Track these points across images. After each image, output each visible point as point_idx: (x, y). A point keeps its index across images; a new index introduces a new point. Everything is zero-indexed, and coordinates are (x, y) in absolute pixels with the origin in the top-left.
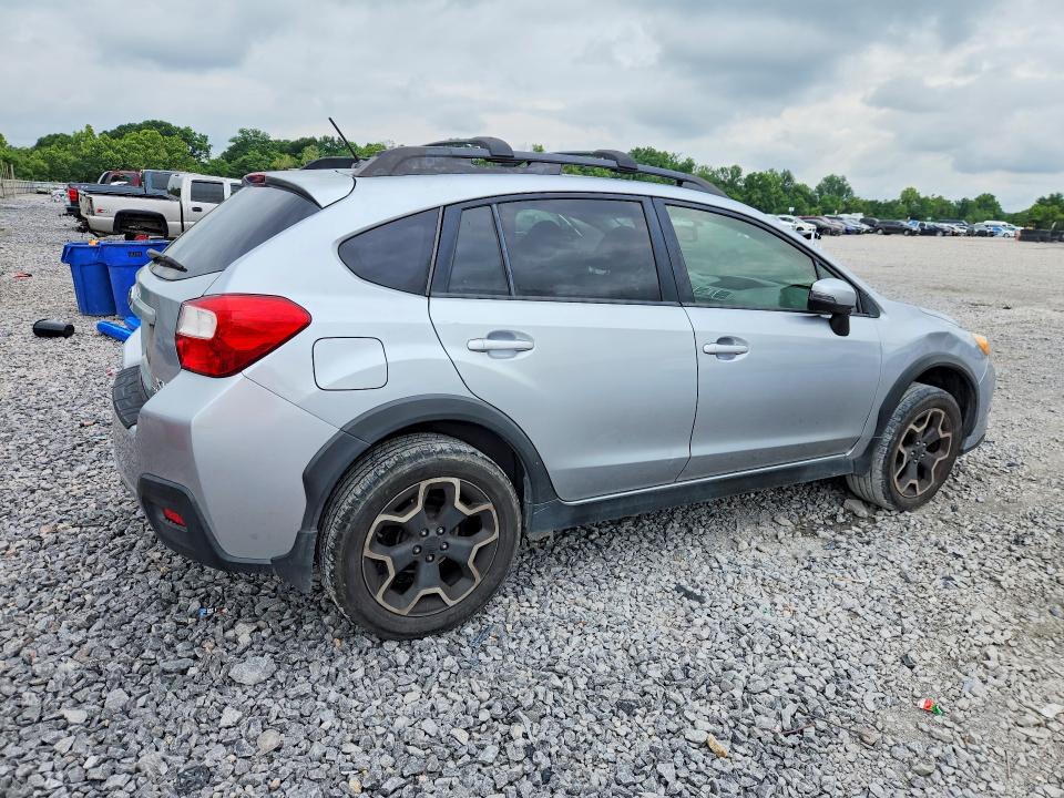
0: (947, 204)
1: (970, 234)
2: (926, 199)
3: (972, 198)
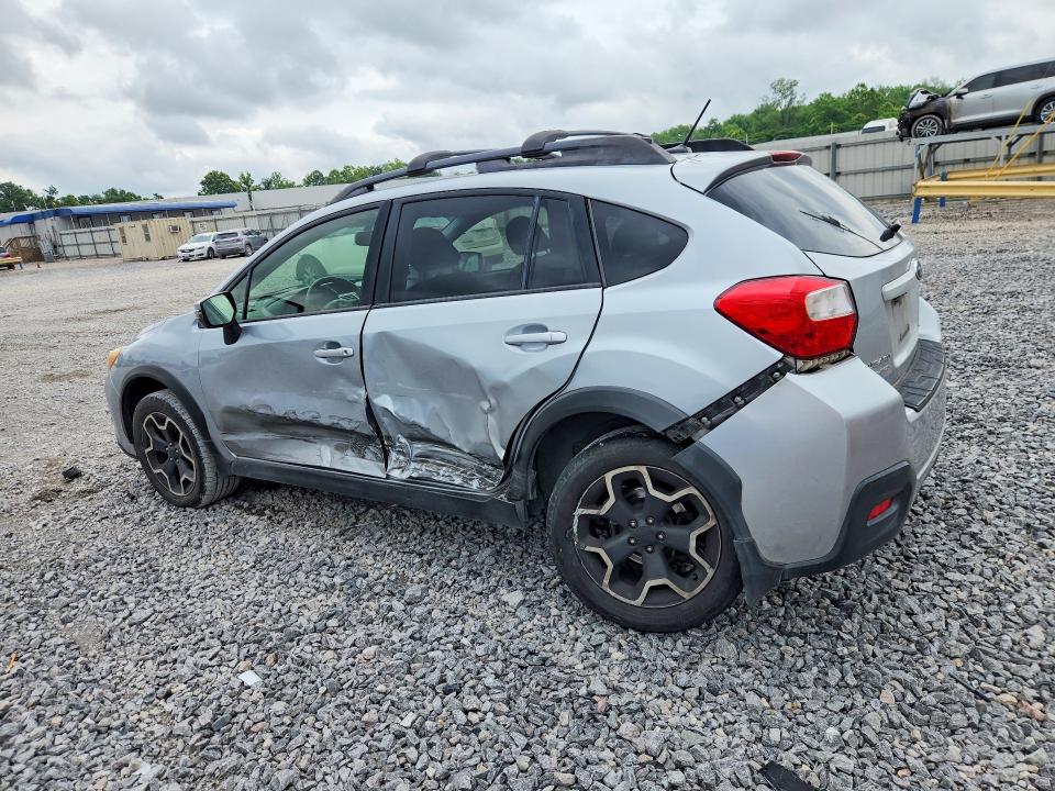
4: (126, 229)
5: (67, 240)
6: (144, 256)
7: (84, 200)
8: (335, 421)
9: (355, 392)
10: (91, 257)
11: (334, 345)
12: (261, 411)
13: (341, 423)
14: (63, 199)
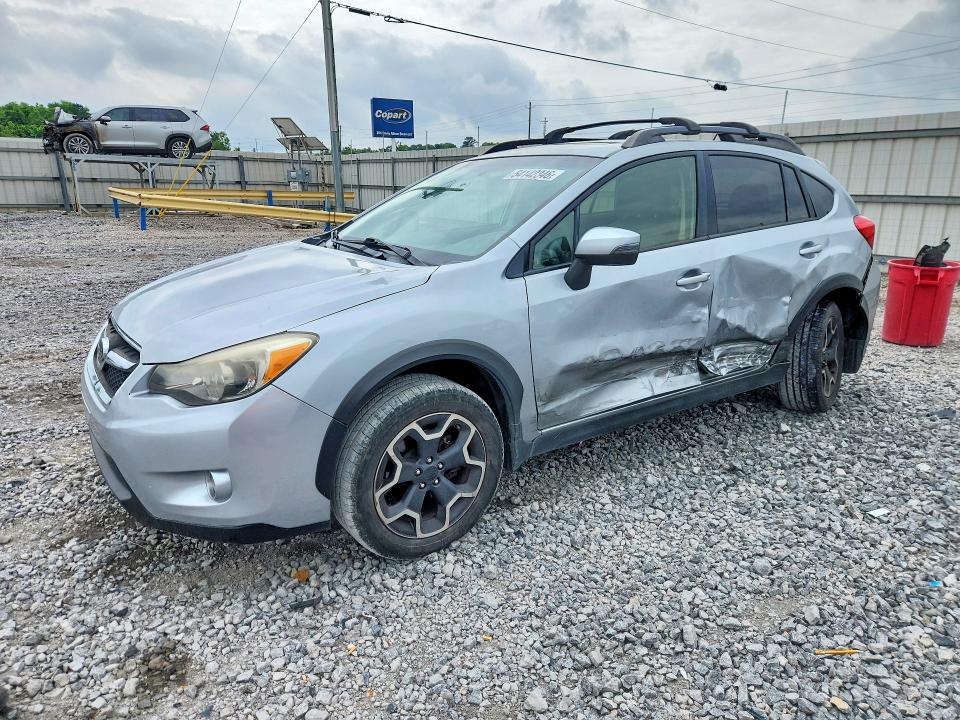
8: (677, 345)
9: (699, 313)
11: (693, 272)
12: (609, 357)
13: (682, 345)
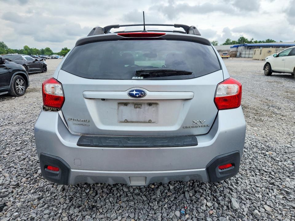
0: (38, 50)
1: (52, 58)
2: (32, 49)
3: (44, 49)
4: (256, 51)
5: (244, 53)
6: (258, 59)
7: (260, 42)
10: (247, 57)
14: (254, 41)
